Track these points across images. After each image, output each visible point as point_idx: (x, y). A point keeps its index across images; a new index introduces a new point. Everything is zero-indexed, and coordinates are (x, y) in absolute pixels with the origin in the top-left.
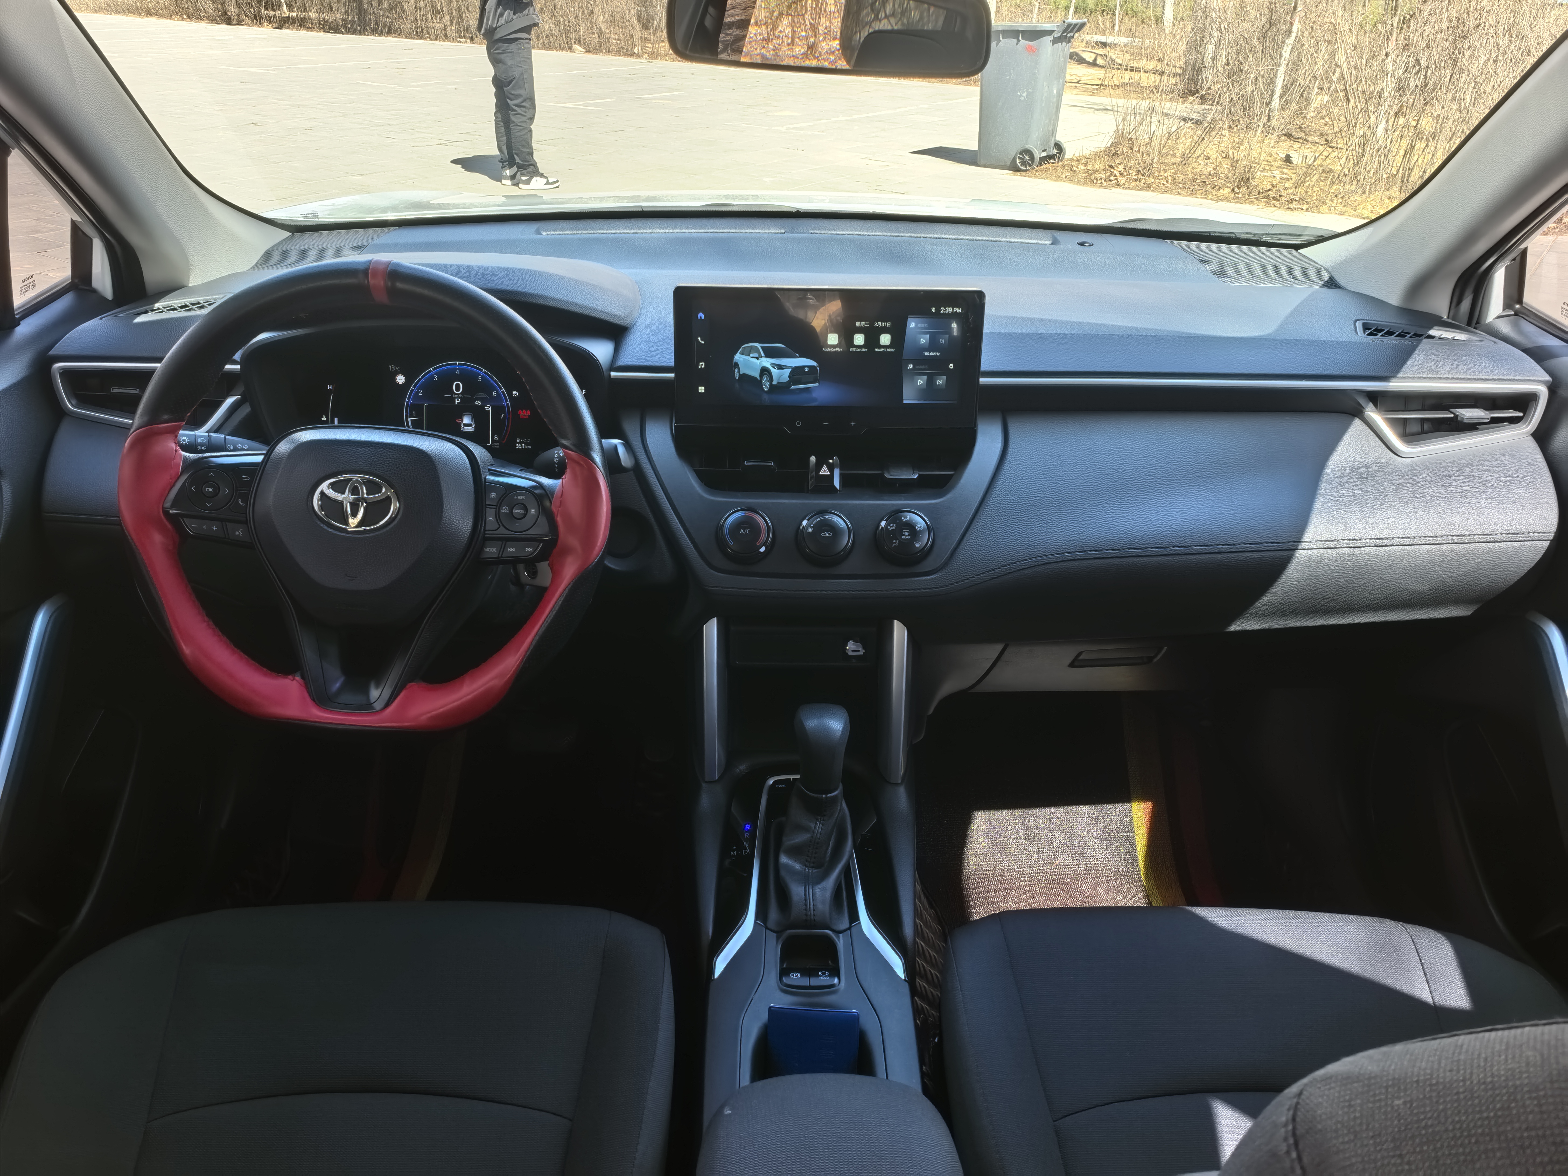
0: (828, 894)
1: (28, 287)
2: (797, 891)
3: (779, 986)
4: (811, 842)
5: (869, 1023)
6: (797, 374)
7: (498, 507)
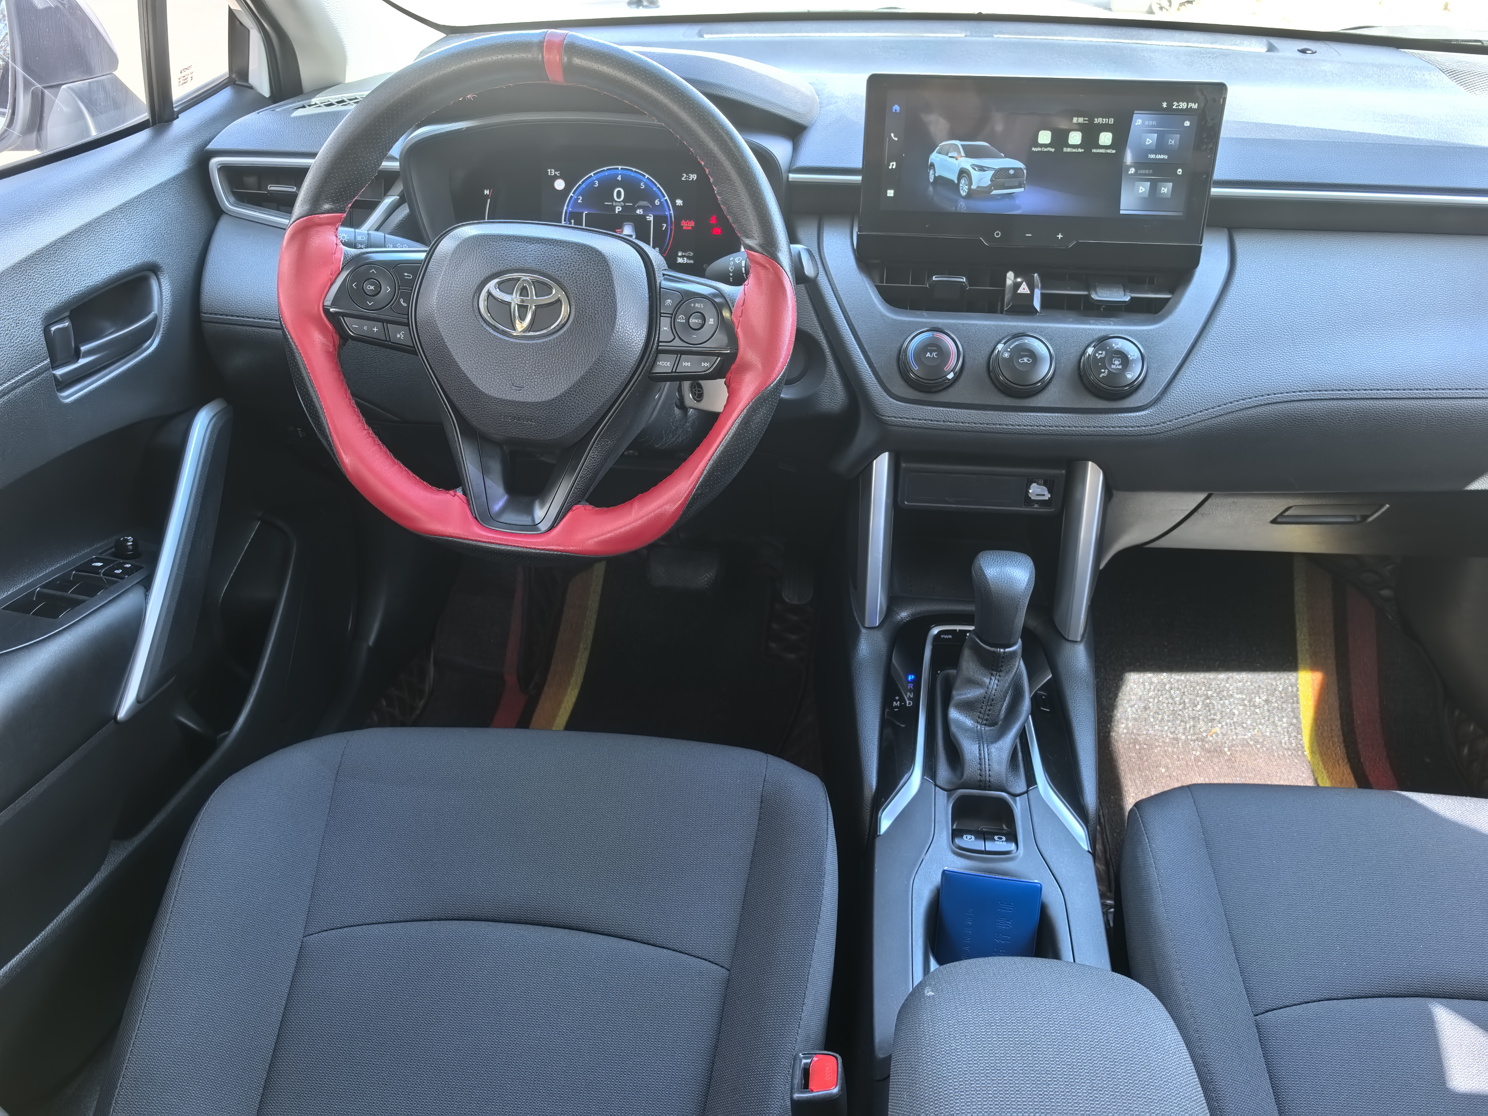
0: (1005, 755)
1: (186, 79)
2: (970, 749)
3: (950, 847)
4: (985, 698)
5: (1052, 896)
6: (1001, 177)
7: (673, 317)
